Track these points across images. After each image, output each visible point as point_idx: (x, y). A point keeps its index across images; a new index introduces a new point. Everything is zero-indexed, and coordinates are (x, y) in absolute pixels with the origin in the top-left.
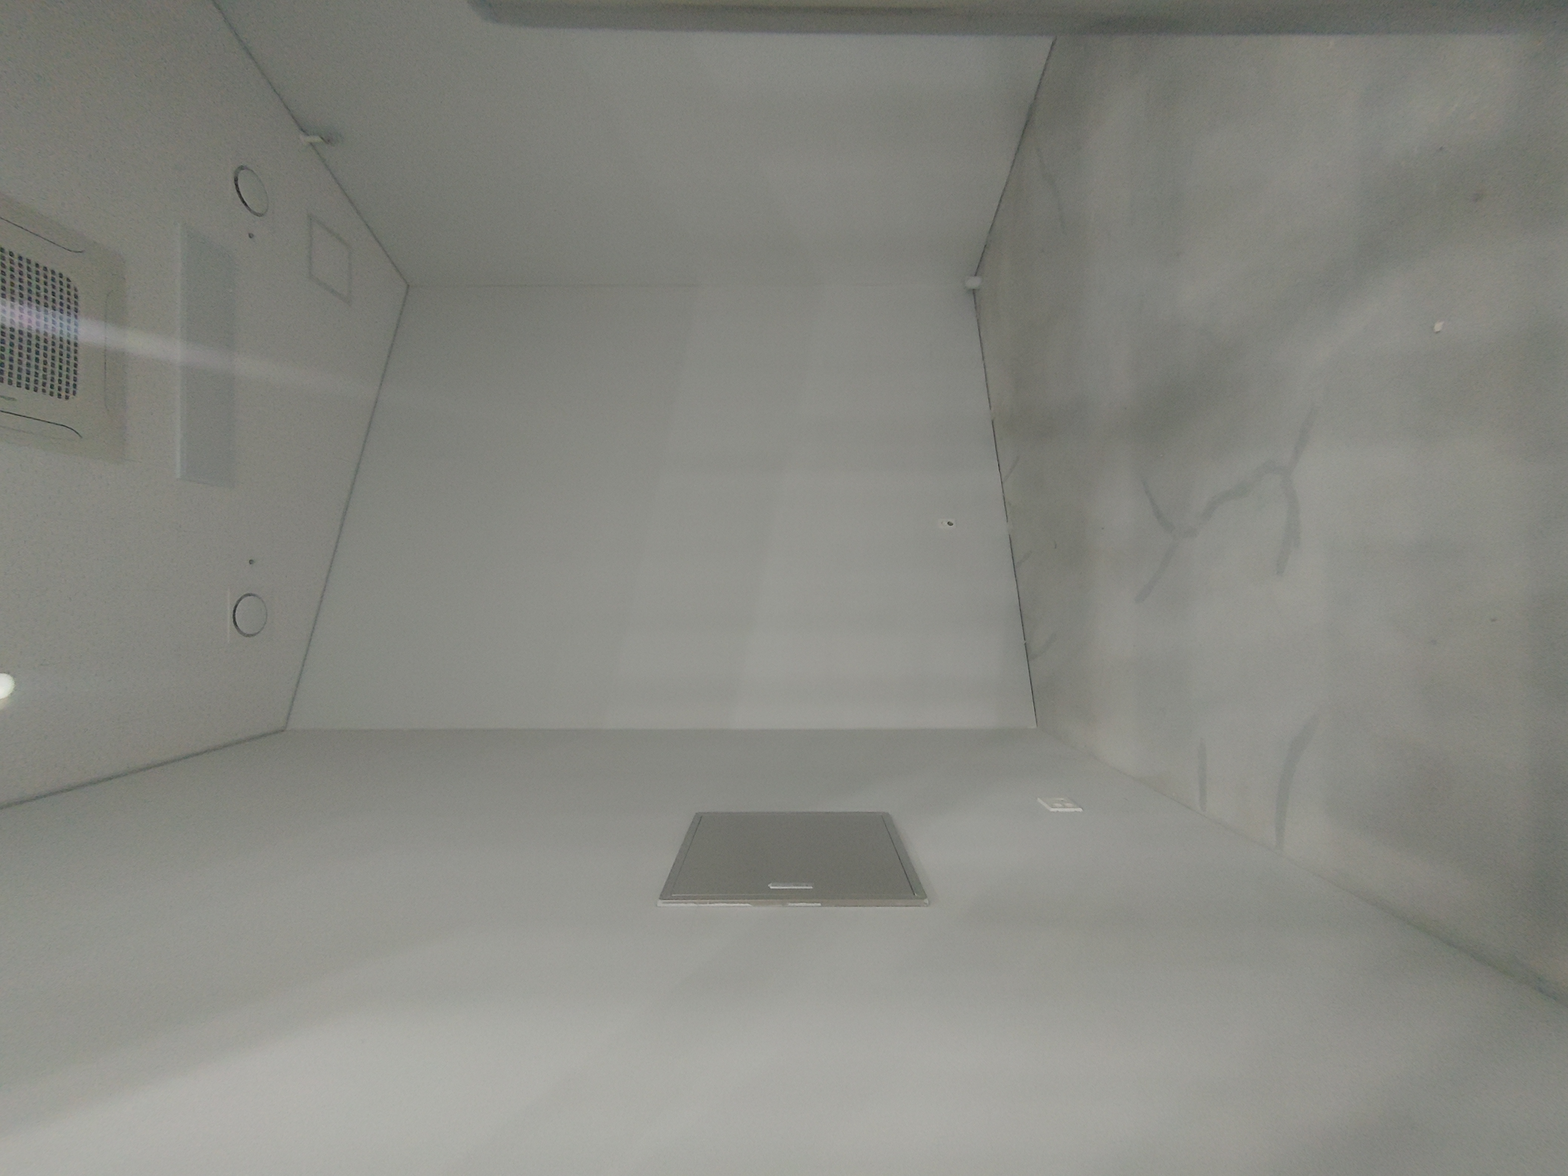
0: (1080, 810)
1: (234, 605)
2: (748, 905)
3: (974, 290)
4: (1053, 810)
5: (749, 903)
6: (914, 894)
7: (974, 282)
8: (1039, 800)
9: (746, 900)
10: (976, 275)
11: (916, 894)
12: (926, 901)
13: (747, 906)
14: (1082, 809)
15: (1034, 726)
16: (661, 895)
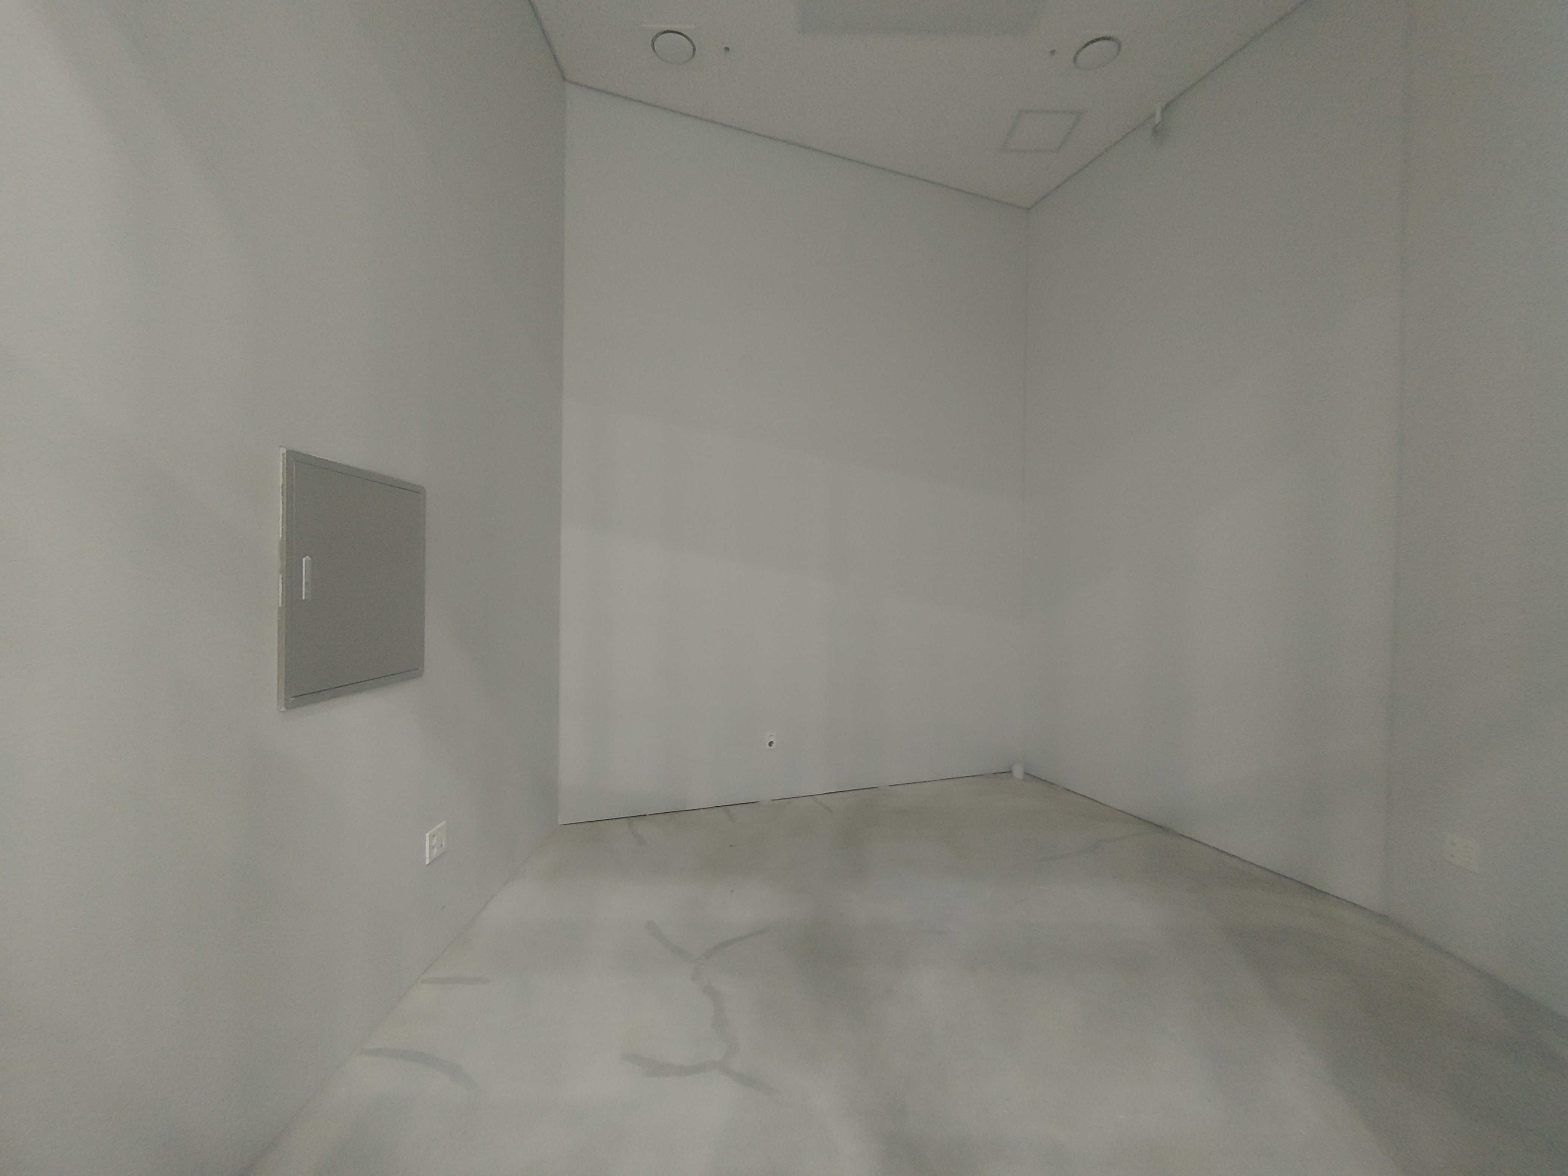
0: (427, 862)
1: (682, 32)
2: (281, 536)
3: (1011, 772)
4: (427, 835)
5: (282, 538)
6: (292, 697)
7: (1018, 772)
8: (444, 823)
9: (285, 534)
10: (1025, 773)
11: (293, 699)
12: (283, 709)
13: (279, 534)
14: (427, 865)
15: (560, 823)
16: (293, 451)
